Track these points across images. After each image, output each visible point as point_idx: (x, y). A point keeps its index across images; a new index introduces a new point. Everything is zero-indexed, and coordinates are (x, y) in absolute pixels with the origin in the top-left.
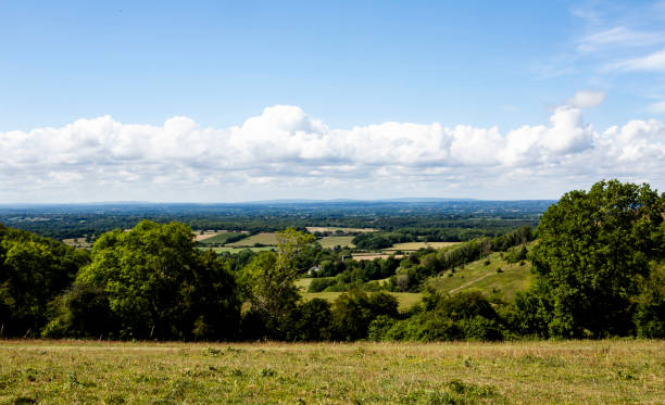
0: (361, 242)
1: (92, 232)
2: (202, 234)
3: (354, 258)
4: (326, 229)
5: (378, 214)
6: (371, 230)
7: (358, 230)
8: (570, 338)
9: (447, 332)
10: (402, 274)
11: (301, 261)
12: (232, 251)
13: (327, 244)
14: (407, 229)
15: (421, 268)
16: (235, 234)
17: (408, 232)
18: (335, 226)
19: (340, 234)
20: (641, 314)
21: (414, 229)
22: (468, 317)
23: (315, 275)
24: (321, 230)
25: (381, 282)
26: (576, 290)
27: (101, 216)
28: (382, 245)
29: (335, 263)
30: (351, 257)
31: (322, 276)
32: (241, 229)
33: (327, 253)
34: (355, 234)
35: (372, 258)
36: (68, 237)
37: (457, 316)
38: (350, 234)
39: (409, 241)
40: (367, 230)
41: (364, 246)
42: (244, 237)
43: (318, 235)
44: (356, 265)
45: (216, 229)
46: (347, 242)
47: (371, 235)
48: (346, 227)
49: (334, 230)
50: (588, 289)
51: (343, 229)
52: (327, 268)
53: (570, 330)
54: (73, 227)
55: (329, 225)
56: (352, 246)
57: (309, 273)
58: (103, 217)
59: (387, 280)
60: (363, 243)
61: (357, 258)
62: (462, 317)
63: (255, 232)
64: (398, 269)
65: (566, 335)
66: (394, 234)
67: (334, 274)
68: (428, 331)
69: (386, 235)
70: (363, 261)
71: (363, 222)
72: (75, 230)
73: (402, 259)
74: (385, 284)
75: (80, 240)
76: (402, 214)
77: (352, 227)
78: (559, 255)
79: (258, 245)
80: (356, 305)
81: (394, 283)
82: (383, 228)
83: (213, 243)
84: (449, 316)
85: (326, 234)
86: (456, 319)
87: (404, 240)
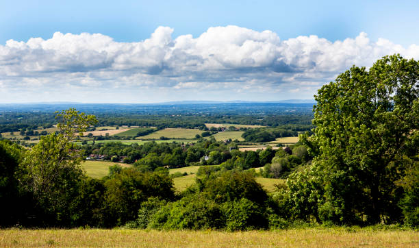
0: (249, 136)
1: (26, 126)
2: (117, 128)
3: (240, 149)
4: (221, 126)
5: (267, 113)
6: (259, 126)
7: (247, 126)
8: (340, 224)
9: (207, 215)
10: (276, 163)
11: (195, 152)
12: (140, 143)
13: (220, 138)
14: (289, 125)
15: (293, 158)
16: (145, 129)
17: (289, 128)
18: (230, 123)
19: (233, 129)
20: (407, 199)
21: (295, 126)
22: (232, 200)
23: (205, 163)
24: (217, 126)
25: (257, 170)
26: (343, 172)
27: (36, 114)
28: (267, 138)
29: (222, 153)
30: (237, 148)
31: (211, 164)
32: (150, 125)
33: (218, 145)
34: (245, 129)
35: (255, 150)
36: (6, 131)
37: (221, 198)
38: (242, 129)
39: (290, 135)
40: (256, 126)
41: (251, 139)
42: (152, 131)
43: (214, 130)
44: (240, 155)
45: (130, 125)
46: (238, 136)
47: (258, 130)
48: (238, 124)
49: (227, 126)
50: (356, 171)
51: (236, 126)
52: (215, 157)
53: (339, 216)
54: (12, 123)
55: (224, 122)
56: (241, 139)
57: (201, 162)
58: (38, 114)
59: (263, 168)
60: (250, 137)
61: (242, 150)
62: (226, 200)
63: (161, 128)
64: (274, 158)
65: (336, 220)
66: (278, 130)
67: (220, 163)
68: (188, 214)
69: (270, 131)
70: (246, 152)
71: (252, 120)
72: (11, 125)
73: (278, 150)
74: (261, 171)
75: (15, 133)
76: (287, 113)
77: (244, 124)
78: (328, 135)
79: (163, 139)
80: (128, 186)
81: (269, 171)
82: (270, 125)
83: (126, 136)
84: (213, 198)
85: (220, 130)
86: (220, 201)
87: (286, 135)
